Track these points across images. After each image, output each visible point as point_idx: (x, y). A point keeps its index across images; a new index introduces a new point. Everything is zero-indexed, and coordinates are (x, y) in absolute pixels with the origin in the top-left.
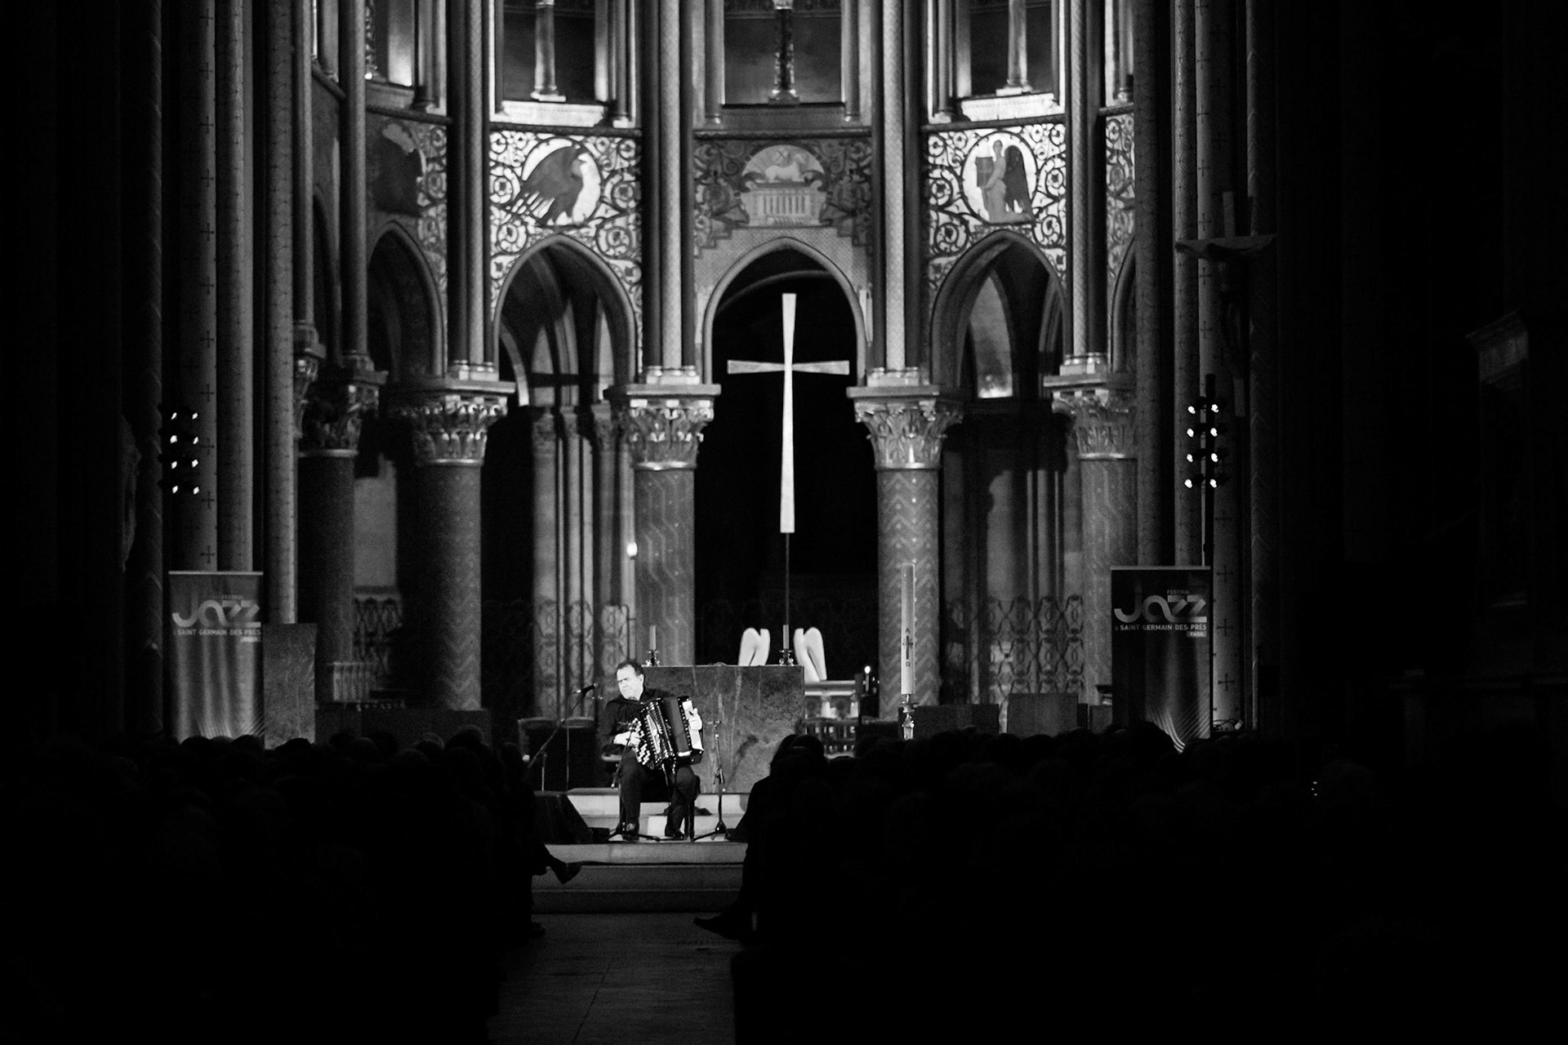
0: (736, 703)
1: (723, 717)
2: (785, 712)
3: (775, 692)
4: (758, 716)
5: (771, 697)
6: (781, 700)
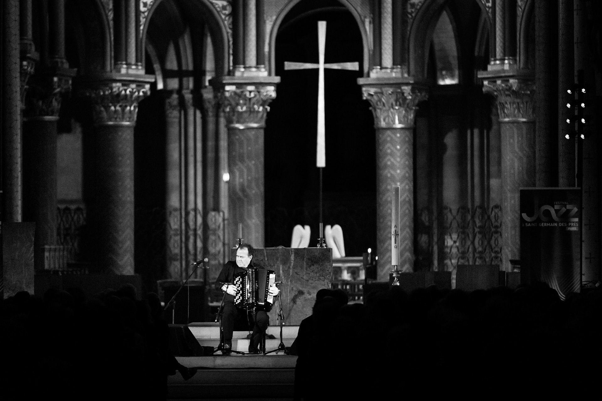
0: (291, 271)
1: (283, 279)
2: (321, 276)
3: (315, 264)
4: (304, 278)
5: (312, 267)
6: (318, 268)
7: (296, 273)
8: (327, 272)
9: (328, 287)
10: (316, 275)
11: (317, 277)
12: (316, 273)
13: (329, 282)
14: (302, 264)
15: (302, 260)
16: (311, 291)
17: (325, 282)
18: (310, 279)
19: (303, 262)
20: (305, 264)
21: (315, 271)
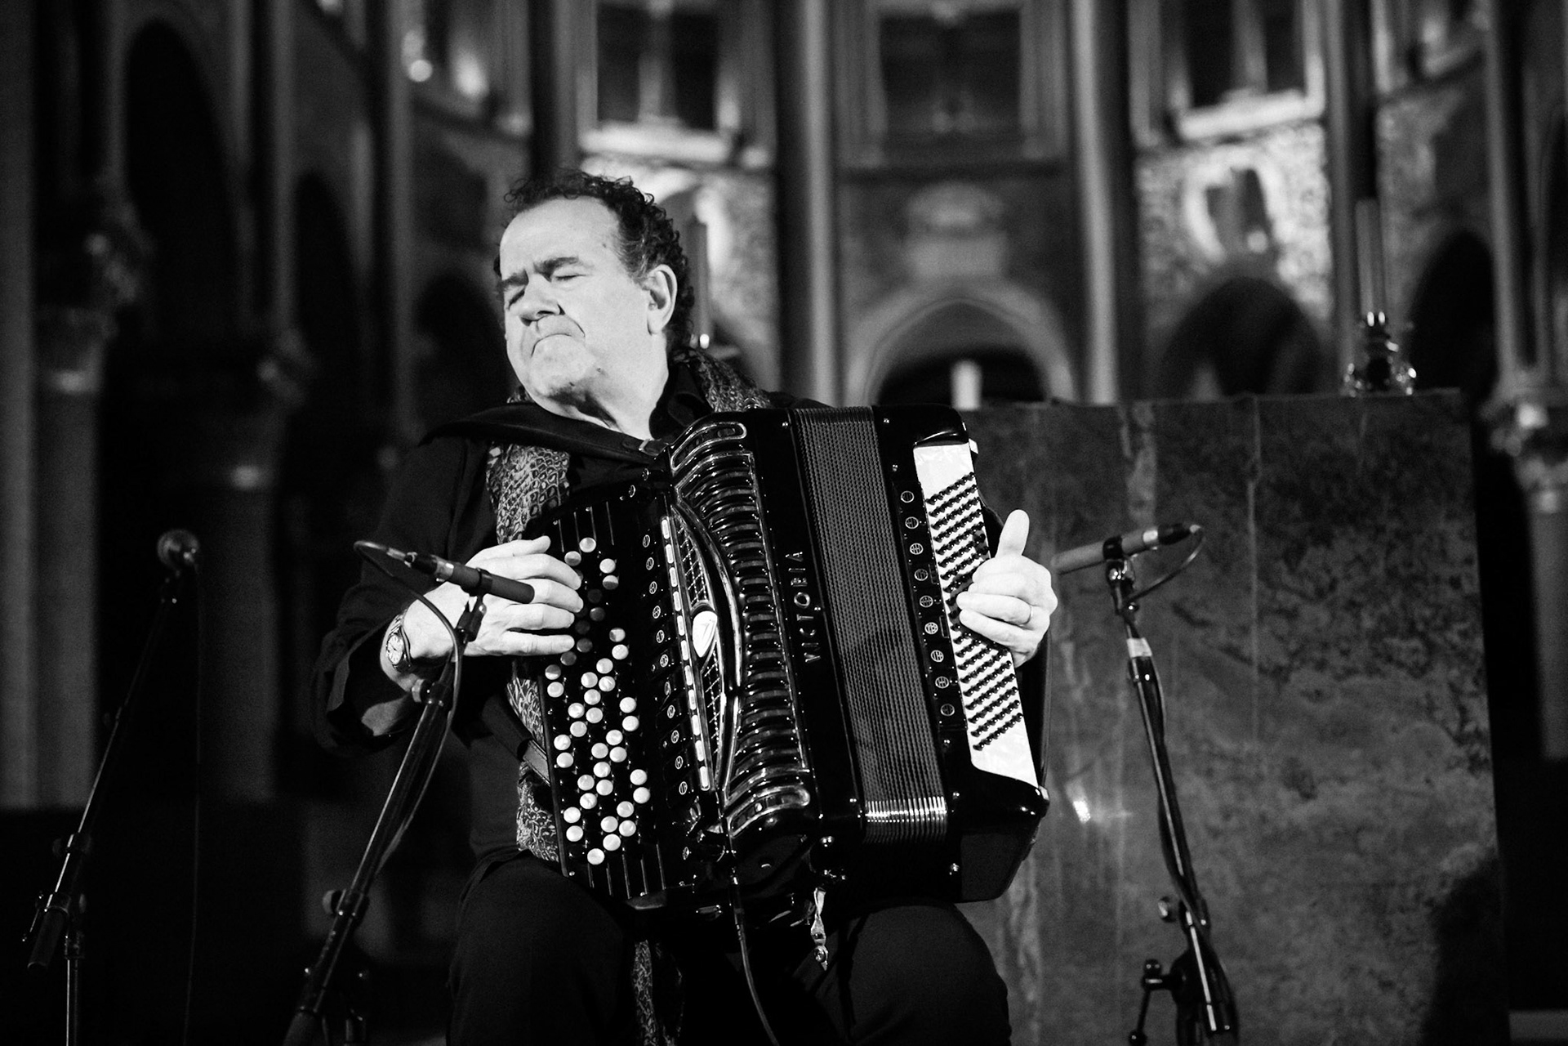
1: (1069, 668)
2: (1393, 632)
3: (1337, 532)
4: (1246, 652)
5: (1314, 556)
6: (1366, 567)
7: (1178, 610)
8: (1450, 594)
9: (1464, 721)
10: (1357, 626)
11: (1366, 643)
12: (1352, 606)
13: (1469, 687)
14: (1225, 535)
15: (1223, 497)
16: (1312, 760)
17: (1430, 682)
18: (1303, 661)
19: (1235, 512)
20: (1252, 527)
21: (1344, 589)
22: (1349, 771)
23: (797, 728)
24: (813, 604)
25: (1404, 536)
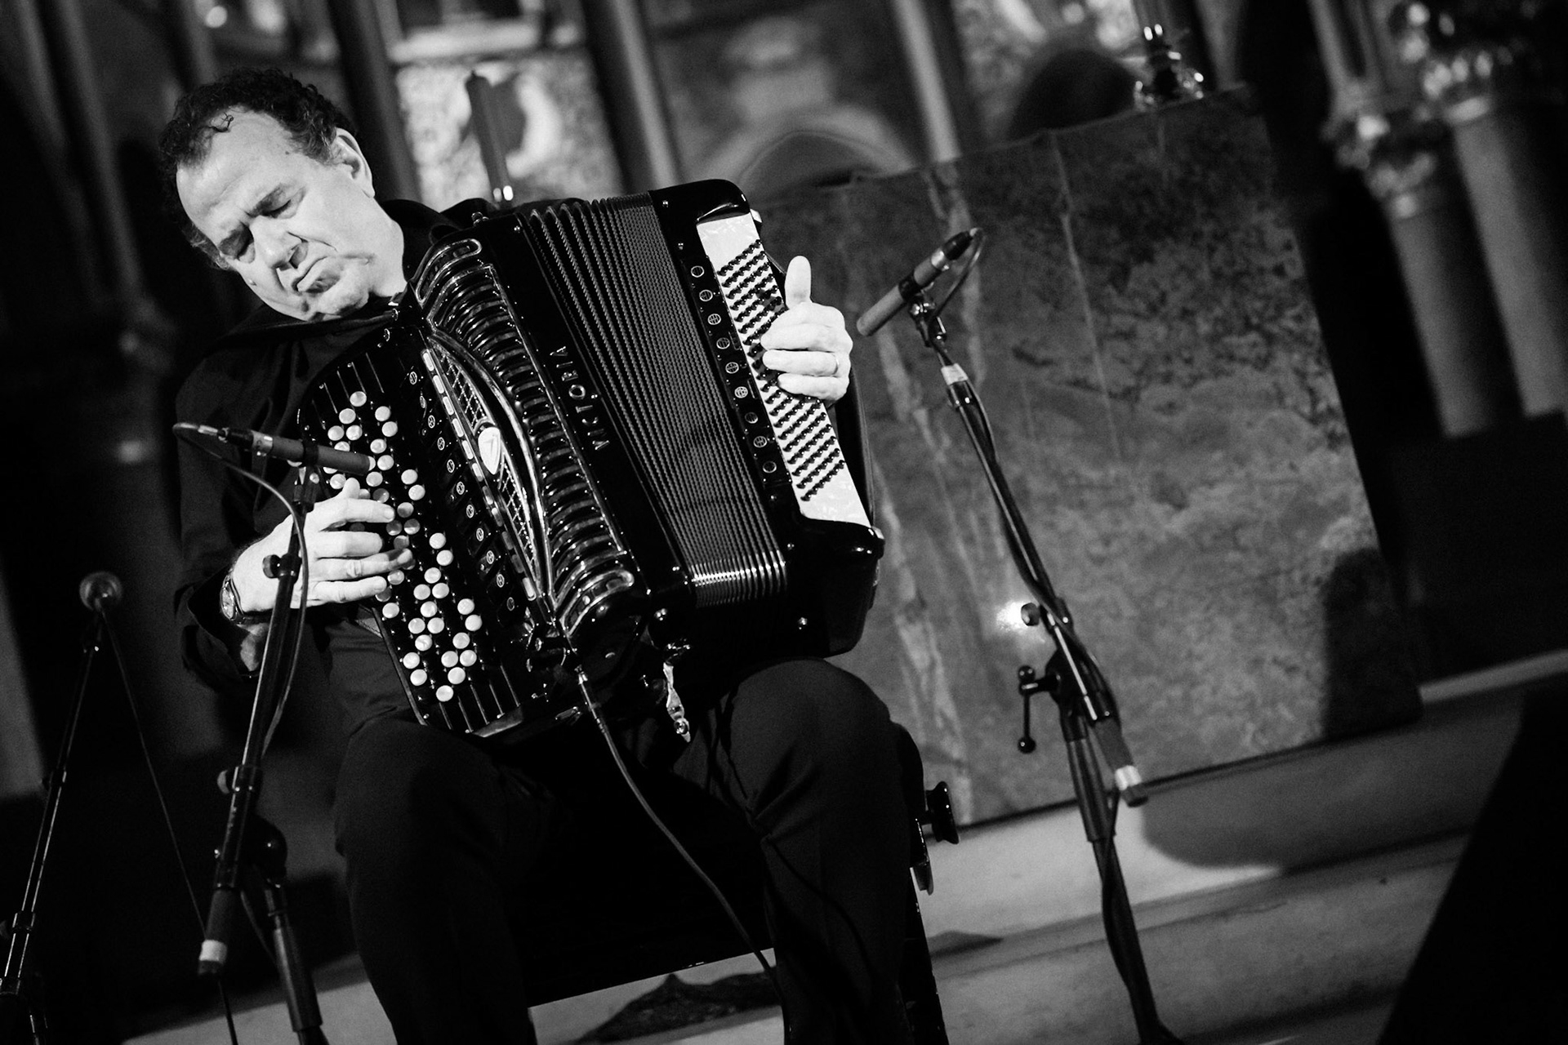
0: (974, 346)
1: (927, 433)
2: (1229, 331)
3: (1157, 246)
4: (1092, 381)
5: (1141, 274)
6: (1191, 274)
7: (1020, 354)
8: (1276, 282)
9: (1314, 403)
10: (1194, 333)
11: (1206, 349)
12: (1186, 314)
13: (1313, 367)
14: (1050, 273)
15: (1040, 237)
16: (1178, 471)
17: (1276, 371)
18: (1150, 378)
19: (1056, 248)
20: (1074, 259)
21: (1174, 299)
22: (1216, 473)
23: (604, 515)
24: (588, 394)
25: (1221, 237)
